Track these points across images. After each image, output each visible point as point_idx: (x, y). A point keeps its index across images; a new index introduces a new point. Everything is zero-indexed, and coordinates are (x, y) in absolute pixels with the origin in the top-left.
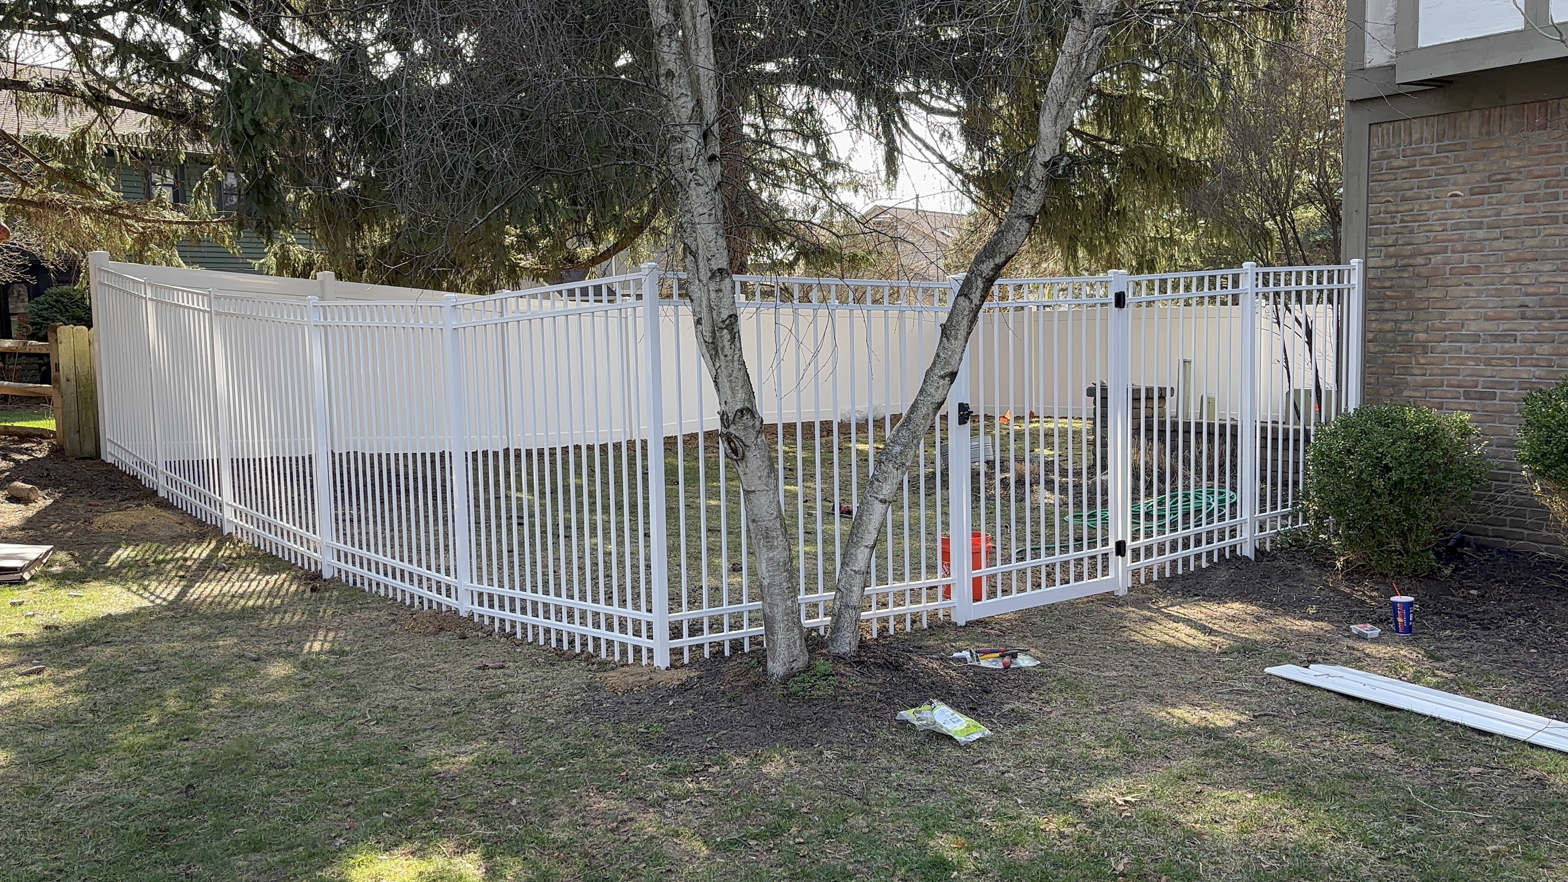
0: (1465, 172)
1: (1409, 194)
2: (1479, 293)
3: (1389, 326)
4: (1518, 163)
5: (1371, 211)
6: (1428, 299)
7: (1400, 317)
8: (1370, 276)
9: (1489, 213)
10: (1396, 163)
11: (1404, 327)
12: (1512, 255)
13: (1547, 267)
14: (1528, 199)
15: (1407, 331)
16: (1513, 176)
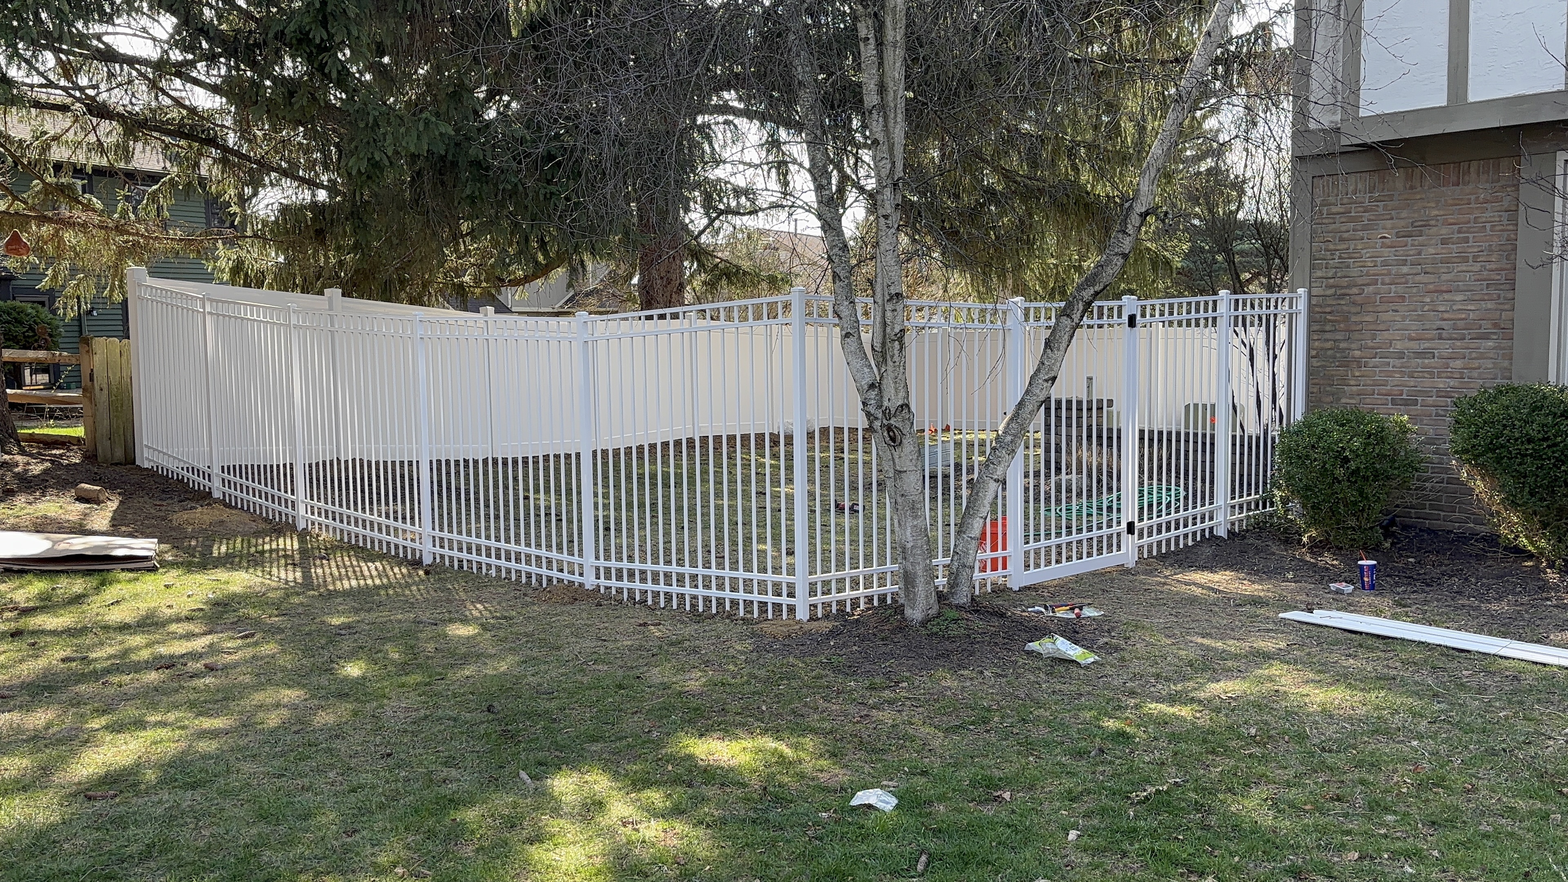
0: (1392, 219)
1: (1346, 235)
2: (1404, 318)
3: (1329, 345)
4: (1436, 212)
5: (1314, 249)
6: (1361, 322)
7: (1338, 337)
8: (1314, 302)
9: (1411, 253)
10: (1334, 209)
11: (1343, 345)
12: (1431, 287)
13: (1459, 297)
14: (1444, 242)
15: (1344, 350)
16: (1433, 222)
